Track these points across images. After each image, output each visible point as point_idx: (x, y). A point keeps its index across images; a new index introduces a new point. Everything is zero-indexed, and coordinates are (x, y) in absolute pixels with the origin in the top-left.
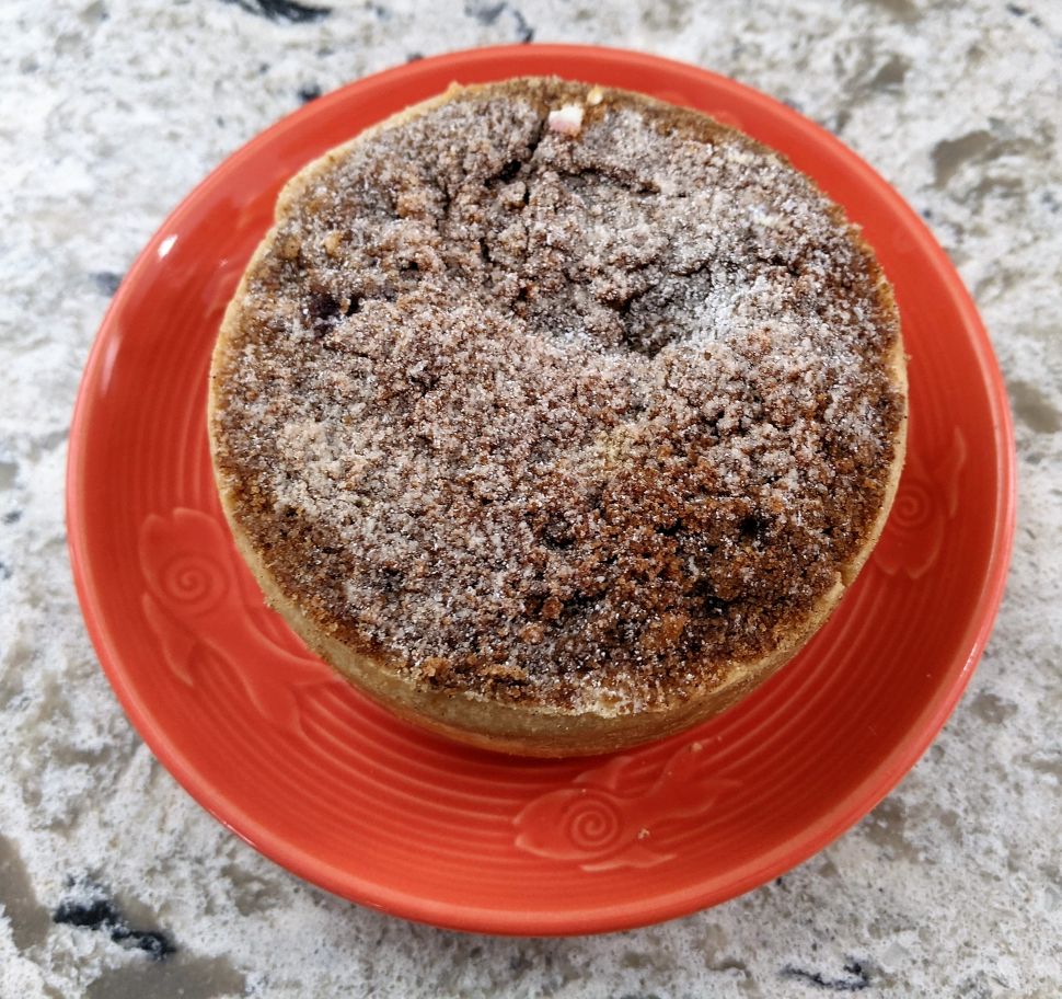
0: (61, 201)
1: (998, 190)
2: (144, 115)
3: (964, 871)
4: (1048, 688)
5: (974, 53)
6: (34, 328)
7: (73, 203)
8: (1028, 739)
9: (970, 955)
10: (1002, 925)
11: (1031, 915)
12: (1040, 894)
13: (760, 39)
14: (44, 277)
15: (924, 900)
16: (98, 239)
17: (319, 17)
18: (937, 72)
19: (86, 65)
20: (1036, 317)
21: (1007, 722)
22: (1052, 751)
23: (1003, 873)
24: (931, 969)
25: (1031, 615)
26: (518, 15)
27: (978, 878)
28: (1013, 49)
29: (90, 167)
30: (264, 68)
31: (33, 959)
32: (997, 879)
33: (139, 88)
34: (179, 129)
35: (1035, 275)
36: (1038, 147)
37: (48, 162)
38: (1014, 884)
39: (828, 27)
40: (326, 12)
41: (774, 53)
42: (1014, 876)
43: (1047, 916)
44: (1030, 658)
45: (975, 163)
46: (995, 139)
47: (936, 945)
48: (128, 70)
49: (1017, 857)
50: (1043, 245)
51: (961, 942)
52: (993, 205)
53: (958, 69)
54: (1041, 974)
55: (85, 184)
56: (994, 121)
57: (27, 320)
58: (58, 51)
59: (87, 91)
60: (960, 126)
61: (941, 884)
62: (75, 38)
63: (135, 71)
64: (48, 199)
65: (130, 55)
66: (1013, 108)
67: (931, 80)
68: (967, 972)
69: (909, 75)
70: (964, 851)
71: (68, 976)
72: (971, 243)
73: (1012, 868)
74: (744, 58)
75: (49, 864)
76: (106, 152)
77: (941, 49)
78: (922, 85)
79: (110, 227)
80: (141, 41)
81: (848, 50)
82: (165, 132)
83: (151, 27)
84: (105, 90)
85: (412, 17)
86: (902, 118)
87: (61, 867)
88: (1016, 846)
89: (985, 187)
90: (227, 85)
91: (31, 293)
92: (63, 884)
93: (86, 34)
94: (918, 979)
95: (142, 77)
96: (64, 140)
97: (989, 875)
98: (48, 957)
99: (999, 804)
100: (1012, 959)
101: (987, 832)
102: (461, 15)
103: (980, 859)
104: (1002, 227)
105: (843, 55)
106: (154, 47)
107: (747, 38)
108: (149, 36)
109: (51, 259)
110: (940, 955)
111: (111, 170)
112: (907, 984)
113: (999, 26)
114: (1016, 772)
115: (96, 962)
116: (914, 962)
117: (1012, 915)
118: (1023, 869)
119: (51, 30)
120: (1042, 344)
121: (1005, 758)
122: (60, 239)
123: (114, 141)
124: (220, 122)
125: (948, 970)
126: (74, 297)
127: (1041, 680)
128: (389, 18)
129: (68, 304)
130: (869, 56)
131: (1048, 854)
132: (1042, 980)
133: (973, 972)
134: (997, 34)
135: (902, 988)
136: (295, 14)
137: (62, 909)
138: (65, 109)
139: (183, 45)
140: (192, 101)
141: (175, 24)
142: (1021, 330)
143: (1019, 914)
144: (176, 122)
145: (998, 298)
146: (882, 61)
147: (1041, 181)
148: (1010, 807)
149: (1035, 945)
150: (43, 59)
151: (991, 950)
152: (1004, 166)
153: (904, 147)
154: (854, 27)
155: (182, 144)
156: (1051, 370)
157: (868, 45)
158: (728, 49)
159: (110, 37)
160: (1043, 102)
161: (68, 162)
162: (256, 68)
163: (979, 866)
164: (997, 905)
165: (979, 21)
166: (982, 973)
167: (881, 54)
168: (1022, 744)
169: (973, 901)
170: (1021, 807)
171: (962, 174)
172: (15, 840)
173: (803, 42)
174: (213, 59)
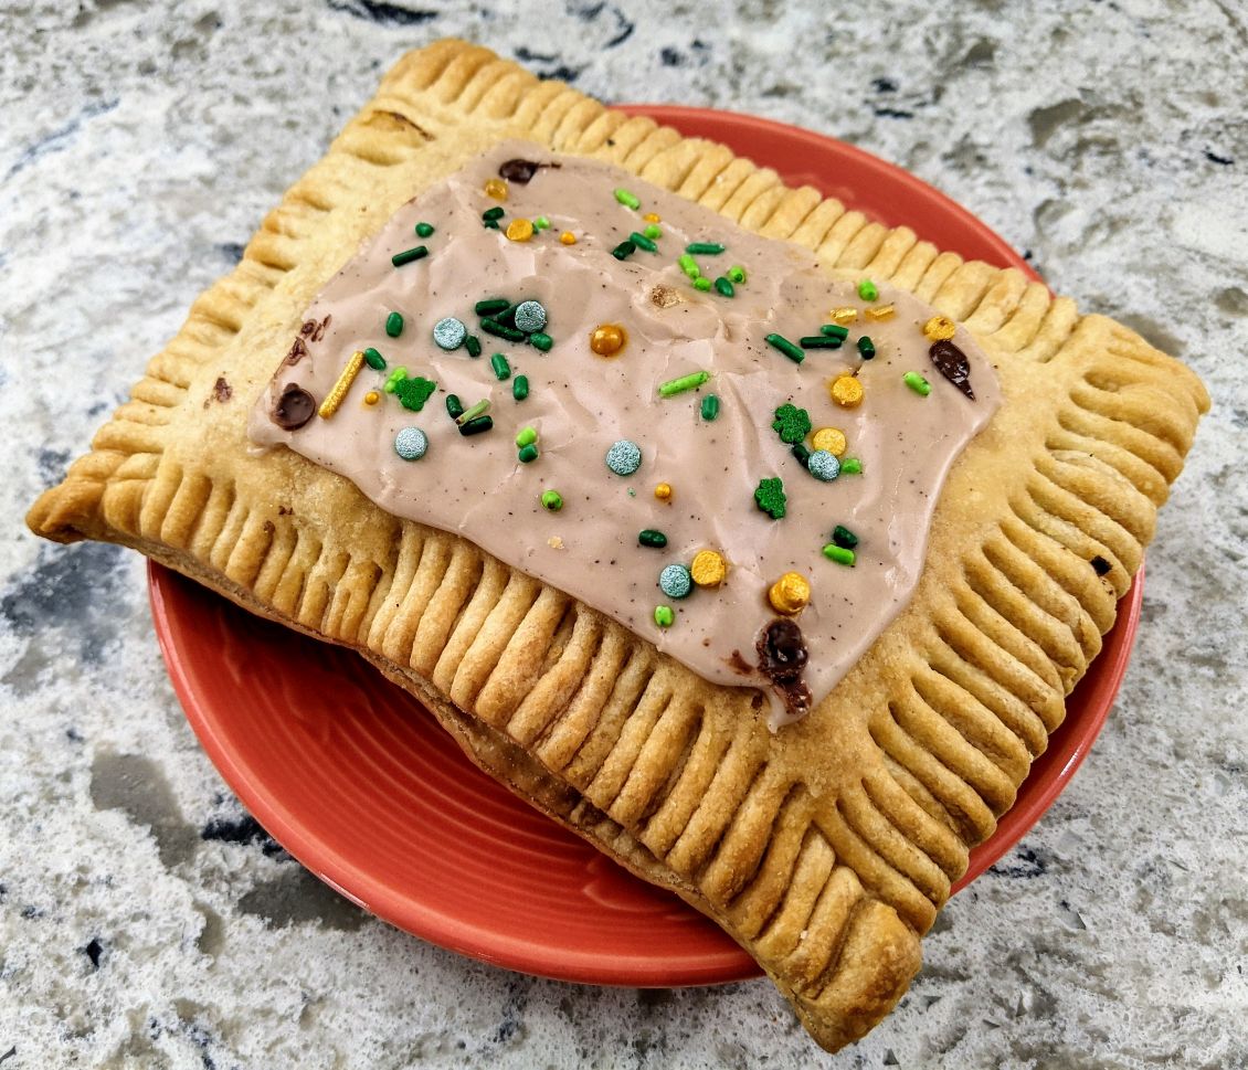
0: (185, 183)
1: (1094, 149)
2: (261, 107)
3: (1130, 760)
4: (1194, 588)
5: (1058, 33)
6: (162, 294)
7: (197, 185)
8: (1181, 635)
9: (1145, 840)
10: (1175, 811)
11: (1203, 800)
12: (1210, 779)
13: (852, 26)
14: (170, 249)
15: (1092, 789)
16: (222, 215)
17: (426, 20)
18: (1025, 50)
19: (202, 66)
20: (1144, 257)
21: (1157, 620)
22: (1205, 646)
23: (1171, 761)
24: (1107, 855)
25: (1171, 522)
26: (617, 12)
27: (1146, 766)
28: (1096, 30)
29: (210, 153)
30: (376, 64)
31: (181, 876)
32: (1165, 766)
33: (254, 84)
34: (295, 118)
35: (1139, 221)
36: (1128, 112)
37: (169, 150)
38: (1182, 771)
39: (916, 15)
40: (432, 15)
41: (866, 38)
42: (1181, 764)
43: (1220, 801)
44: (1175, 561)
45: (1069, 126)
46: (1085, 107)
47: (1110, 831)
48: (243, 69)
49: (1183, 746)
50: (1143, 194)
51: (1135, 828)
52: (1091, 162)
53: (1045, 48)
54: (1220, 857)
55: (208, 168)
56: (1083, 90)
57: (155, 287)
58: (175, 55)
59: (204, 89)
60: (1051, 96)
61: (1108, 773)
62: (192, 44)
63: (250, 70)
64: (171, 182)
65: (245, 56)
66: (1101, 79)
67: (1019, 57)
68: (1146, 856)
69: (998, 54)
70: (1128, 741)
71: (218, 890)
72: (1073, 195)
73: (1179, 756)
74: (838, 44)
75: (196, 784)
76: (226, 139)
77: (1026, 31)
78: (1011, 61)
79: (233, 204)
80: (255, 44)
81: (937, 35)
82: (282, 121)
83: (265, 32)
84: (223, 87)
85: (515, 17)
86: (995, 90)
87: (208, 785)
88: (1181, 735)
89: (1082, 146)
90: (340, 79)
91: (158, 264)
92: (210, 802)
93: (201, 39)
94: (1095, 864)
95: (258, 75)
96: (184, 130)
97: (1157, 763)
98: (196, 873)
99: (1159, 696)
100: (1190, 843)
101: (1149, 723)
102: (562, 14)
103: (1145, 748)
104: (1101, 182)
105: (933, 39)
106: (268, 49)
107: (839, 26)
108: (263, 40)
109: (176, 233)
110: (1115, 841)
111: (232, 155)
112: (1084, 870)
113: (1079, 11)
114: (1172, 667)
115: (247, 876)
116: (1089, 848)
117: (1184, 801)
118: (1191, 757)
119: (167, 37)
120: (1154, 280)
121: (1160, 654)
122: (184, 216)
123: (233, 130)
124: (336, 111)
125: (1125, 855)
126: (200, 265)
127: (1188, 581)
128: (494, 18)
129: (195, 272)
130: (958, 40)
131: (1214, 742)
132: (1222, 862)
133: (1150, 856)
134: (1077, 18)
135: (1079, 874)
136: (404, 18)
137: (211, 825)
138: (184, 105)
139: (296, 46)
140: (307, 94)
141: (287, 28)
142: (1131, 269)
143: (1191, 800)
144: (291, 112)
145: (1105, 241)
146: (970, 43)
147: (1135, 140)
148: (1170, 700)
149: (1210, 829)
150: (161, 63)
151: (1166, 835)
152: (1098, 128)
153: (1001, 114)
154: (940, 14)
155: (300, 131)
156: (1164, 303)
157: (957, 30)
158: (822, 36)
159: (225, 42)
160: (1128, 74)
161: (189, 149)
162: (368, 64)
163: (1145, 755)
164: (1168, 792)
165: (1059, 7)
166: (1159, 857)
167: (970, 36)
168: (1175, 640)
169: (1143, 789)
170: (1182, 699)
171: (1059, 136)
172: (160, 762)
173: (893, 27)
174: (326, 58)
